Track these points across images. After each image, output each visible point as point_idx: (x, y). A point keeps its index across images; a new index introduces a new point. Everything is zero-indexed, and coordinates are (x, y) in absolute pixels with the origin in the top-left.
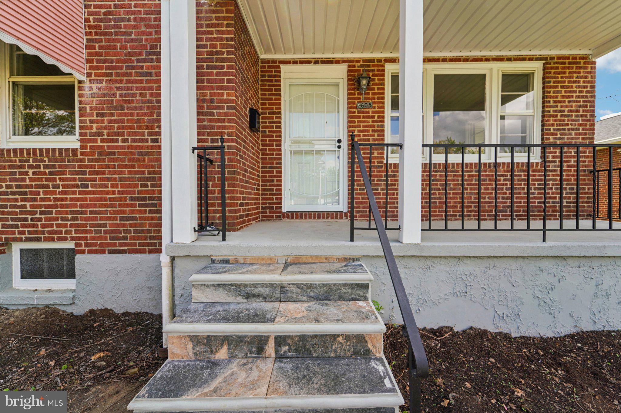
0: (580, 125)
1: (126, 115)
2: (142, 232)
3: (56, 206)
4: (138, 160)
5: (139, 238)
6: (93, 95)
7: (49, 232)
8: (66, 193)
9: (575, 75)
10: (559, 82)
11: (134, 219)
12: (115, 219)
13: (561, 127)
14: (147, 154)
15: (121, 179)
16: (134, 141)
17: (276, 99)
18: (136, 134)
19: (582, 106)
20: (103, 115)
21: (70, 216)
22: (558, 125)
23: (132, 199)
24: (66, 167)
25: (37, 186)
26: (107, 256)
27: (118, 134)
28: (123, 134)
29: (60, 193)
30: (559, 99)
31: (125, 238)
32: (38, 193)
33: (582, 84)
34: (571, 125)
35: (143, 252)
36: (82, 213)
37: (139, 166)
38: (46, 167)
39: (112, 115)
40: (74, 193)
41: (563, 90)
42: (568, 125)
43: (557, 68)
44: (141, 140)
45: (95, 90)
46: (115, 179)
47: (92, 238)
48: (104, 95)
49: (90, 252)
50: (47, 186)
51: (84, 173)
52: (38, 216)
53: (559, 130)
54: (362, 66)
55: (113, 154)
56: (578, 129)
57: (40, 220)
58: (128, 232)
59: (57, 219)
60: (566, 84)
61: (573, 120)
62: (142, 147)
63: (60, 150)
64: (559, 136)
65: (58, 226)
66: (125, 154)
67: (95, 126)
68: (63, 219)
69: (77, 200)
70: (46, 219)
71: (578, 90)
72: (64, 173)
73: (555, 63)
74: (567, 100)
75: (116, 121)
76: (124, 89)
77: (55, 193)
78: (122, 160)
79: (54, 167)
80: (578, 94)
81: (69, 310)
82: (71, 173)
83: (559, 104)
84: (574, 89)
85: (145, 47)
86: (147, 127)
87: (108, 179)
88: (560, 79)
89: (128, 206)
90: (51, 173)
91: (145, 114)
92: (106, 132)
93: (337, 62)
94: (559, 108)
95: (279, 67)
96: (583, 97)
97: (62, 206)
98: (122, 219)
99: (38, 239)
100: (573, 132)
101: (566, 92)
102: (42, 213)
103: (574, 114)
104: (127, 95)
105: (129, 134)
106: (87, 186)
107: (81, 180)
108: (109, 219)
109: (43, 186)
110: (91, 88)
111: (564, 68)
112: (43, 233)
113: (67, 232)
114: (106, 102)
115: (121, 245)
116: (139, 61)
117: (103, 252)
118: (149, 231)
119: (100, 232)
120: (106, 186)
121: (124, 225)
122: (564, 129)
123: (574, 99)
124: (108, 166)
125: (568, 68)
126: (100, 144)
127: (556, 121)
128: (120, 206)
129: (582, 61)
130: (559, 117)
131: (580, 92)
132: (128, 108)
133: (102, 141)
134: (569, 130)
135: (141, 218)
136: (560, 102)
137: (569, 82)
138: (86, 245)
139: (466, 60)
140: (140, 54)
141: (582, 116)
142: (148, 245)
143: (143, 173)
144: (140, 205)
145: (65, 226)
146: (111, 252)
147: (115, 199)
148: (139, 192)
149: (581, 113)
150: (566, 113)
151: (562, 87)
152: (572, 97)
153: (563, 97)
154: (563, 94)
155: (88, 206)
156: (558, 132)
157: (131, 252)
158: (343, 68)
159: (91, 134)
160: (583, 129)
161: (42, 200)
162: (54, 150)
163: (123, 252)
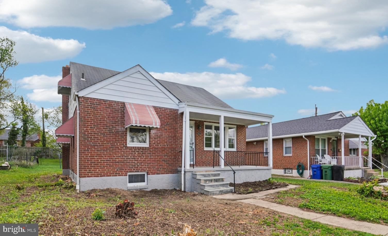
1: (161, 139)
2: (164, 169)
3: (143, 162)
4: (164, 150)
5: (164, 170)
6: (153, 134)
7: (141, 169)
8: (146, 159)
11: (162, 165)
12: (158, 165)
13: (240, 142)
14: (166, 149)
15: (160, 155)
16: (163, 146)
18: (163, 144)
20: (156, 139)
21: (147, 165)
23: (162, 160)
24: (146, 152)
25: (138, 157)
26: (156, 175)
27: (159, 144)
28: (160, 144)
29: (144, 159)
31: (160, 170)
32: (139, 159)
36: (150, 164)
37: (164, 152)
38: (141, 152)
39: (158, 139)
40: (148, 159)
41: (240, 133)
44: (164, 146)
45: (154, 132)
46: (158, 155)
47: (152, 171)
48: (156, 134)
49: (152, 174)
50: (141, 157)
51: (151, 153)
52: (138, 165)
55: (158, 149)
57: (139, 166)
58: (161, 169)
59: (143, 166)
61: (242, 141)
62: (165, 147)
63: (145, 147)
65: (144, 167)
66: (161, 149)
67: (153, 141)
68: (145, 166)
69: (149, 160)
70: (141, 166)
72: (146, 153)
75: (158, 140)
76: (160, 133)
77: (143, 159)
78: (160, 150)
79: (143, 152)
81: (146, 190)
82: (147, 153)
85: (166, 123)
86: (166, 142)
87: (157, 155)
89: (161, 162)
90: (142, 153)
91: (165, 139)
92: (156, 143)
97: (145, 162)
98: (160, 165)
99: (138, 171)
100: (242, 144)
102: (140, 164)
103: (242, 139)
104: (161, 134)
105: (162, 144)
106: (151, 157)
107: (150, 155)
108: (156, 165)
109: (140, 157)
110: (153, 132)
111: (240, 128)
112: (140, 169)
113: (146, 169)
114: (156, 135)
115: (159, 172)
116: (164, 126)
117: (155, 174)
118: (166, 168)
119: (154, 169)
120: (156, 157)
121: (160, 167)
124: (157, 152)
126: (155, 146)
128: (159, 162)
132: (162, 137)
133: (155, 145)
135: (164, 165)
138: (151, 172)
140: (164, 124)
142: (166, 172)
143: (165, 154)
144: (164, 162)
145: (146, 167)
146: (157, 174)
147: (158, 160)
148: (164, 159)
155: (151, 162)
157: (162, 174)
159: (153, 143)
160: (244, 143)
161: (140, 160)
162: (144, 147)
163: (160, 174)
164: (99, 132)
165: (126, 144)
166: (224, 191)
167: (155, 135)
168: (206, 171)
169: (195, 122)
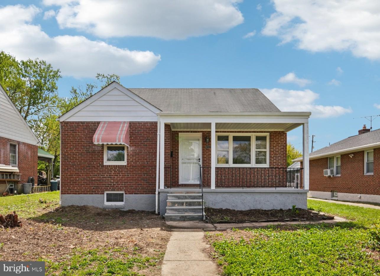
0: (282, 155)
1: (140, 156)
2: (143, 188)
3: (120, 181)
4: (143, 168)
5: (143, 190)
6: (131, 151)
7: (118, 188)
8: (123, 177)
9: (280, 138)
10: (274, 140)
11: (141, 184)
12: (136, 184)
13: (275, 155)
14: (145, 167)
15: (138, 174)
16: (142, 163)
17: (177, 144)
18: (142, 161)
19: (283, 148)
20: (134, 156)
21: (123, 184)
22: (274, 155)
23: (141, 179)
24: (123, 170)
25: (115, 175)
26: (134, 195)
27: (137, 161)
28: (139, 161)
29: (121, 177)
30: (275, 146)
31: (138, 190)
32: (115, 177)
33: (282, 141)
34: (279, 155)
35: (143, 194)
36: (127, 183)
37: (143, 170)
38: (117, 170)
39: (136, 156)
40: (125, 177)
41: (276, 143)
42: (278, 155)
43: (274, 135)
44: (144, 163)
45: (131, 149)
46: (136, 174)
47: (129, 190)
48: (134, 151)
49: (129, 194)
50: (118, 175)
51: (128, 172)
52: (115, 184)
53: (275, 156)
54: (207, 134)
55: (136, 167)
56: (281, 156)
57: (115, 185)
58: (139, 188)
59: (120, 185)
60: (277, 141)
61: (279, 153)
62: (144, 165)
63: (122, 165)
64: (275, 158)
65: (120, 186)
66: (139, 167)
67: (131, 159)
68: (122, 185)
69: (126, 179)
70: (117, 185)
71: (281, 143)
72: (122, 172)
73: (273, 134)
74: (277, 146)
75: (137, 158)
76: (140, 149)
77: (119, 177)
78: (138, 168)
79: (120, 170)
80: (281, 144)
81: (123, 210)
82: (124, 172)
83: (275, 148)
84: (280, 142)
85: (145, 138)
86: (145, 159)
87: (135, 174)
88: (275, 139)
89: (140, 181)
90: (119, 172)
91: (145, 156)
92: (134, 161)
93: (199, 132)
94: (275, 149)
95: (178, 133)
96: (282, 145)
97: (121, 181)
98: (138, 185)
99: (114, 190)
100: (280, 157)
101: (277, 143)
102: (116, 183)
103: (280, 151)
104: (140, 151)
105: (141, 161)
106: (128, 175)
107: (127, 174)
108: (134, 184)
109: (116, 175)
110: (130, 149)
111: (276, 135)
112: (116, 188)
113: (123, 188)
114: (135, 153)
115: (137, 192)
116: (144, 142)
117: (132, 194)
118: (145, 188)
119: (132, 188)
120: (134, 175)
121: (139, 186)
122: (276, 156)
123: (280, 146)
124: (134, 170)
125: (277, 135)
126: (132, 164)
127: (274, 153)
128: (138, 181)
129: (282, 133)
130: (275, 152)
131: (282, 143)
132: (141, 154)
133: (133, 163)
134: (278, 156)
135: (143, 184)
136: (275, 147)
137: (278, 140)
138: (128, 192)
139: (243, 132)
140: (144, 140)
141: (282, 152)
142: (145, 192)
143: (144, 172)
144: (143, 181)
145: (122, 186)
146: (135, 194)
147: (136, 179)
148: (143, 177)
149: (282, 151)
150: (277, 151)
151: (275, 142)
152: (279, 145)
153: (276, 145)
154: (276, 144)
155: (129, 181)
156: (275, 157)
157: (140, 194)
158: (201, 133)
159: (130, 161)
160: (283, 156)
161: (116, 179)
162: (120, 166)
163: (138, 194)
164: (77, 152)
165: (103, 163)
166: (188, 217)
167: (133, 153)
168: (188, 193)
169: (203, 134)
